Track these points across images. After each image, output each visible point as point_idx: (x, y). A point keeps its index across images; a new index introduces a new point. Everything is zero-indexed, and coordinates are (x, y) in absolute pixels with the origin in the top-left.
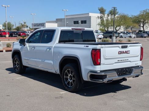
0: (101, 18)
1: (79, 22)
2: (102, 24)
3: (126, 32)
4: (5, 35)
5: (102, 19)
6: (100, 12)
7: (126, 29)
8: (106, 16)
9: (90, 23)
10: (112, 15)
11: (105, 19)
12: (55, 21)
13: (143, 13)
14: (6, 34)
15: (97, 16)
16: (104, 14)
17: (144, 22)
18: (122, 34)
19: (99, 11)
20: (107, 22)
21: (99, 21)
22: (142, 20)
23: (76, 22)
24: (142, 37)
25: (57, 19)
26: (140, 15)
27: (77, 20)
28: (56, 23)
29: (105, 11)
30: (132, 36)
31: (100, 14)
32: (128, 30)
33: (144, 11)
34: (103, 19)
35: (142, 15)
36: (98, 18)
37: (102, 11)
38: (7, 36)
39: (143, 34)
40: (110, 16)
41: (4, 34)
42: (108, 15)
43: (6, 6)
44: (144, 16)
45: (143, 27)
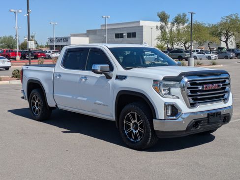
0: (162, 28)
1: (124, 35)
2: (163, 37)
3: (199, 50)
4: (14, 57)
5: (163, 30)
6: (160, 19)
7: (200, 45)
8: (169, 25)
9: (142, 37)
10: (178, 23)
11: (167, 30)
12: (86, 34)
13: (227, 20)
14: (16, 55)
15: (155, 26)
16: (166, 23)
17: (227, 34)
18: (195, 54)
19: (158, 17)
20: (171, 34)
21: (159, 33)
22: (224, 32)
23: (119, 36)
24: (226, 57)
25: (88, 31)
26: (221, 24)
27: (121, 32)
28: (87, 37)
29: (169, 17)
30: (212, 57)
31: (159, 22)
32: (202, 47)
33: (227, 17)
34: (165, 30)
35: (225, 23)
36: (157, 28)
37: (163, 18)
38: (18, 57)
39: (229, 53)
40: (175, 25)
41: (12, 55)
42: (173, 24)
43: (16, 11)
44: (227, 25)
45: (226, 42)
